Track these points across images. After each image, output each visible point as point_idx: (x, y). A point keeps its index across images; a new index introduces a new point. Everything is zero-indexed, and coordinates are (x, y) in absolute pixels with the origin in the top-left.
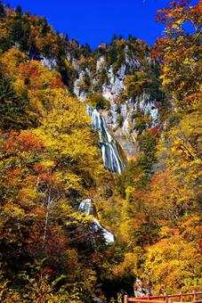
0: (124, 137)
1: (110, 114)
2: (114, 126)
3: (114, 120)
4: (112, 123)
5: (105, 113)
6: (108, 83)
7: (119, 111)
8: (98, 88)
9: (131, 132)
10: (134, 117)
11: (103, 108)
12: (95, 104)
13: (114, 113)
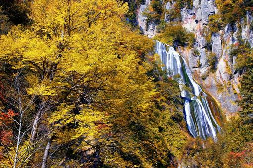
0: (220, 87)
1: (196, 53)
2: (204, 71)
3: (203, 62)
4: (200, 66)
5: (187, 52)
6: (190, 7)
7: (209, 47)
8: (175, 16)
9: (231, 77)
10: (234, 53)
11: (184, 45)
12: (171, 39)
13: (202, 51)
